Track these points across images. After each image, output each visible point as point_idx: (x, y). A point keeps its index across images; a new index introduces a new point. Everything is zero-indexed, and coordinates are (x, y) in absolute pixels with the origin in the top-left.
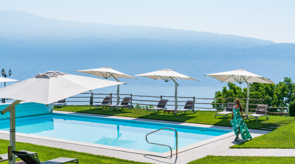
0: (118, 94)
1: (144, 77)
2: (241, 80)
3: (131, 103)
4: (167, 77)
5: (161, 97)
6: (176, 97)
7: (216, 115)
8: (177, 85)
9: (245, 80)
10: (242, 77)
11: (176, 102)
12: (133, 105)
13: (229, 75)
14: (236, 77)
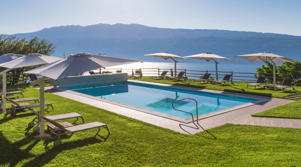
0: (175, 69)
1: (192, 58)
2: (266, 60)
3: (185, 75)
4: (208, 58)
5: (207, 71)
6: (217, 71)
7: (247, 86)
8: (217, 63)
9: (270, 59)
10: (267, 58)
11: (217, 75)
12: (187, 77)
13: (256, 56)
14: (262, 57)
